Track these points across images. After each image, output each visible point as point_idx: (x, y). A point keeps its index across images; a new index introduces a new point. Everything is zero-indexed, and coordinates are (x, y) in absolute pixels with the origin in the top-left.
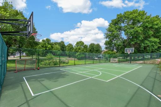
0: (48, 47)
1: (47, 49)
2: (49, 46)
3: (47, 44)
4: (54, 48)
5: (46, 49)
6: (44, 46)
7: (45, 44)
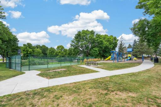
0: (29, 51)
1: (29, 52)
2: (31, 50)
3: (28, 48)
4: (35, 52)
5: (27, 53)
6: (25, 50)
7: (26, 48)
